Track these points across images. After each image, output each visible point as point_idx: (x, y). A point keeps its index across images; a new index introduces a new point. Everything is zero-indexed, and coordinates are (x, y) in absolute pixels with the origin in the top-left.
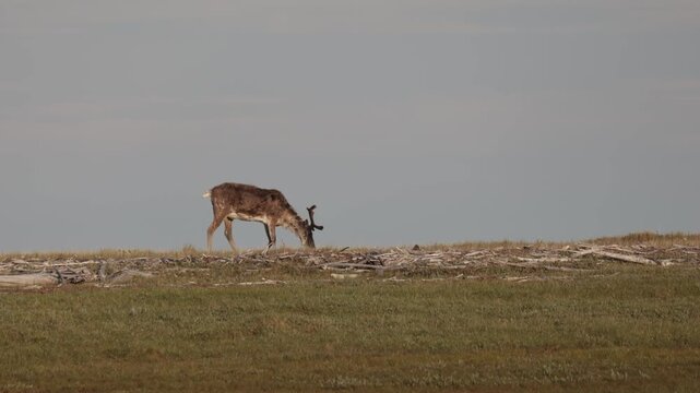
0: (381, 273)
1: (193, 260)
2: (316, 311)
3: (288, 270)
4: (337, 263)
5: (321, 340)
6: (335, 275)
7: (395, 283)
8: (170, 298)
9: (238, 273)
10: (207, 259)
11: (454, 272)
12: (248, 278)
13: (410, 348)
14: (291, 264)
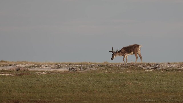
0: (159, 70)
1: (107, 65)
2: (140, 80)
3: (133, 69)
4: (146, 67)
5: (141, 88)
6: (146, 70)
7: (162, 73)
8: (100, 76)
9: (119, 69)
10: (110, 65)
11: (179, 70)
12: (122, 71)
13: (166, 91)
14: (134, 67)
